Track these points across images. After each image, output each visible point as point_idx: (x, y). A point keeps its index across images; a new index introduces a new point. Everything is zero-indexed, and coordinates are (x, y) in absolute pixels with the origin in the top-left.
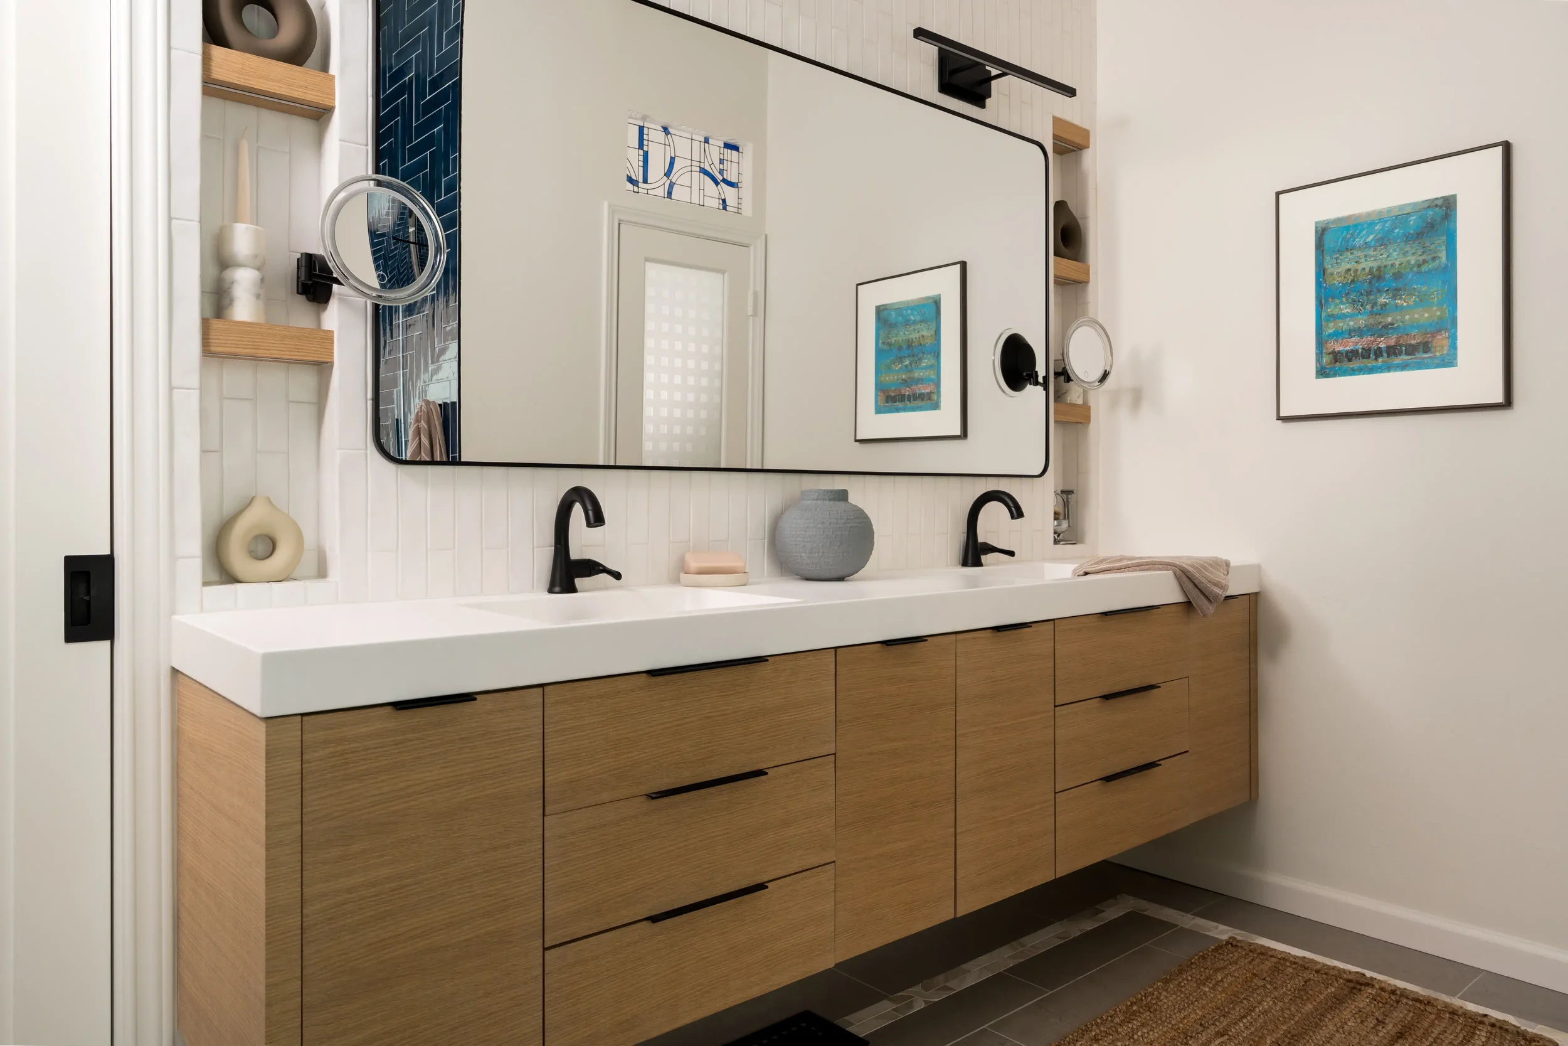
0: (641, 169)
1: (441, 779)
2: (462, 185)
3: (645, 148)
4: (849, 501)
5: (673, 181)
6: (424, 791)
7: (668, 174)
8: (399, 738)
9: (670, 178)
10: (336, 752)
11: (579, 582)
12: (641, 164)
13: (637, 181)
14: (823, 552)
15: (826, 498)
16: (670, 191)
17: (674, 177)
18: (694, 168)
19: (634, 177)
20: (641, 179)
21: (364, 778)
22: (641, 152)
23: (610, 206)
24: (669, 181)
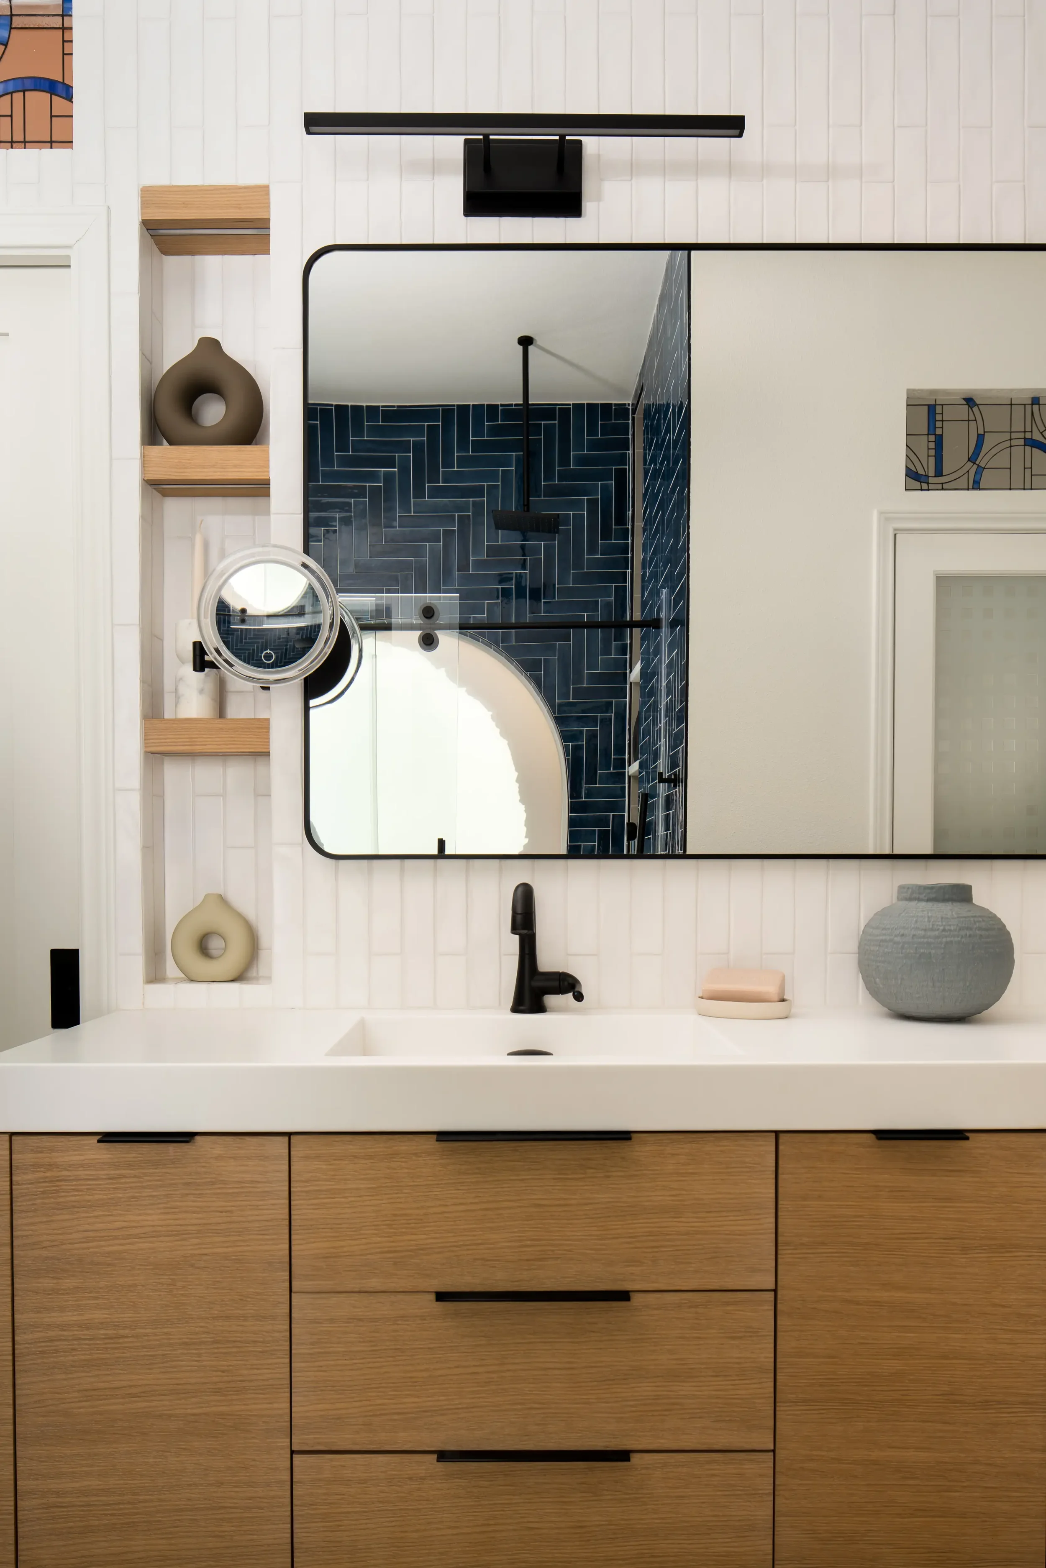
0: (932, 460)
1: (162, 1226)
2: (690, 525)
3: (939, 432)
4: (974, 901)
5: (982, 465)
6: (143, 1235)
7: (972, 459)
8: (113, 1172)
9: (977, 462)
10: (47, 1177)
11: (551, 1000)
12: (932, 452)
13: (927, 476)
14: (902, 979)
15: (922, 896)
16: (977, 479)
17: (982, 461)
18: (1014, 442)
19: (921, 472)
20: (932, 473)
21: (76, 1209)
22: (932, 438)
23: (881, 513)
24: (975, 467)
